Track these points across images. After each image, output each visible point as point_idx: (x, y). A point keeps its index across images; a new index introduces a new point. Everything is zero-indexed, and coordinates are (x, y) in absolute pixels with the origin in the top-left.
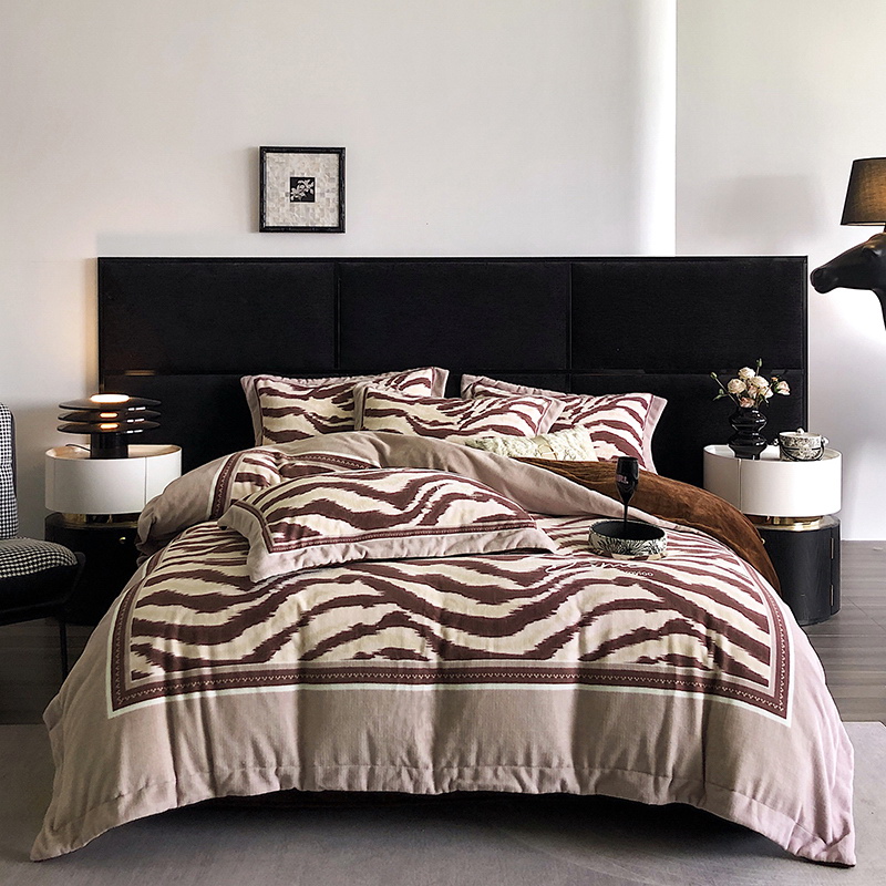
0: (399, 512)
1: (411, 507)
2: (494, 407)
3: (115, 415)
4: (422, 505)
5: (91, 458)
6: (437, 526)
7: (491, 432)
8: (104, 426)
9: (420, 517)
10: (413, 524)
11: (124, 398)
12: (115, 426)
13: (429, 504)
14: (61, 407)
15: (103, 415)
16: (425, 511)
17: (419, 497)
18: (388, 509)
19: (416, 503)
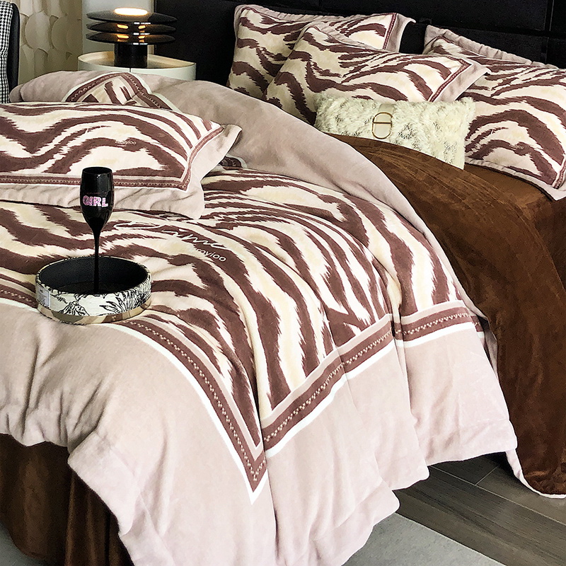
0: (27, 155)
1: (43, 151)
2: (390, 63)
3: (126, 27)
4: (57, 149)
6: (69, 175)
7: (368, 92)
8: (120, 36)
9: (50, 163)
10: (40, 170)
12: (126, 37)
13: (65, 150)
15: (119, 26)
16: (58, 157)
17: (57, 140)
18: (16, 150)
19: (51, 146)
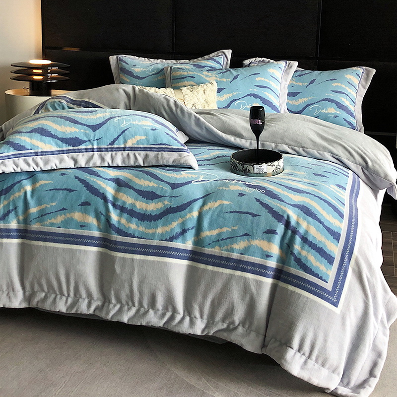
3: (40, 71)
5: (30, 96)
8: (35, 77)
11: (49, 62)
12: (41, 77)
14: (11, 65)
15: (34, 71)
